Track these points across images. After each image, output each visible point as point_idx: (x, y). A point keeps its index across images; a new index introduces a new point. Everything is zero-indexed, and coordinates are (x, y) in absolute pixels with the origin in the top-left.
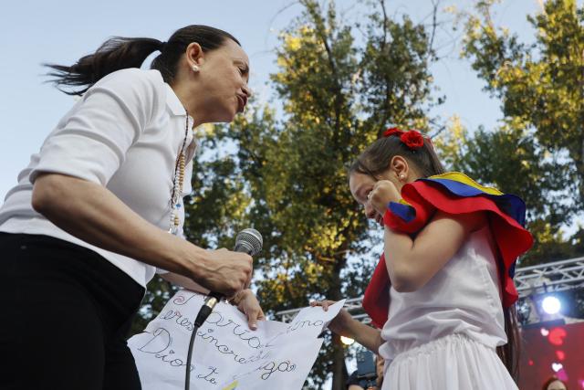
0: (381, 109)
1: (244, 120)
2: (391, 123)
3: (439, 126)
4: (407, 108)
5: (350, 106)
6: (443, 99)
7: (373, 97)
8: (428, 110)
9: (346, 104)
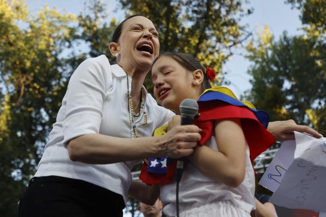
0: (201, 19)
1: (95, 26)
2: (209, 29)
3: (248, 32)
4: (223, 19)
5: (177, 16)
6: (251, 10)
7: (196, 9)
8: (240, 20)
9: (174, 14)
